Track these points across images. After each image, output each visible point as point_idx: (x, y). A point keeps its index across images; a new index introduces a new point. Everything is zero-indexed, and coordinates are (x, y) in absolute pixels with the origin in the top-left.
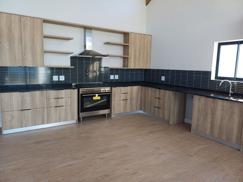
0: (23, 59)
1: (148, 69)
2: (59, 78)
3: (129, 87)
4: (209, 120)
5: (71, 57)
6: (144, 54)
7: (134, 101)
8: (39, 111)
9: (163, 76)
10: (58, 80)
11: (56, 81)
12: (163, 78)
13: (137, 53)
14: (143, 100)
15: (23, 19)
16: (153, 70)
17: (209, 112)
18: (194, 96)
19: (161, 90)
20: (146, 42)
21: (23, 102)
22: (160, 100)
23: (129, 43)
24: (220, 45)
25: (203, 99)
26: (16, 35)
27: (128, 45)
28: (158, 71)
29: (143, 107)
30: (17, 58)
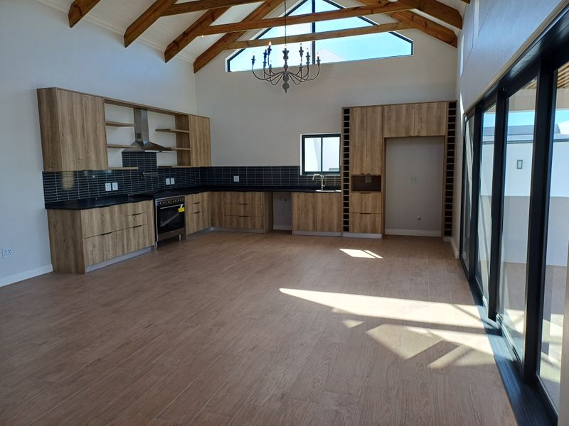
0: (87, 158)
1: (208, 168)
2: (112, 187)
3: (200, 194)
4: (311, 215)
5: (123, 153)
6: (204, 146)
7: (206, 215)
9: (237, 175)
10: (111, 190)
11: (108, 192)
12: (236, 179)
13: (198, 145)
14: (217, 211)
15: (84, 99)
16: (218, 169)
17: (310, 207)
18: (292, 193)
19: (248, 193)
20: (205, 128)
21: (103, 222)
22: (247, 206)
23: (188, 130)
24: (304, 137)
25: (302, 195)
26: (79, 124)
27: (188, 133)
28: (226, 169)
29: (217, 222)
30: (81, 158)
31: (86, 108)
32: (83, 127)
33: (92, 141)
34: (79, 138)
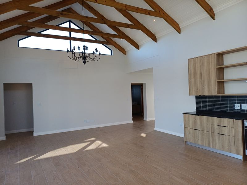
0: (203, 89)
2: (241, 107)
8: (206, 134)
10: (240, 109)
11: (237, 110)
15: (202, 59)
21: (195, 123)
26: (198, 72)
30: (199, 89)
31: (203, 63)
32: (201, 74)
33: (206, 80)
34: (198, 79)
